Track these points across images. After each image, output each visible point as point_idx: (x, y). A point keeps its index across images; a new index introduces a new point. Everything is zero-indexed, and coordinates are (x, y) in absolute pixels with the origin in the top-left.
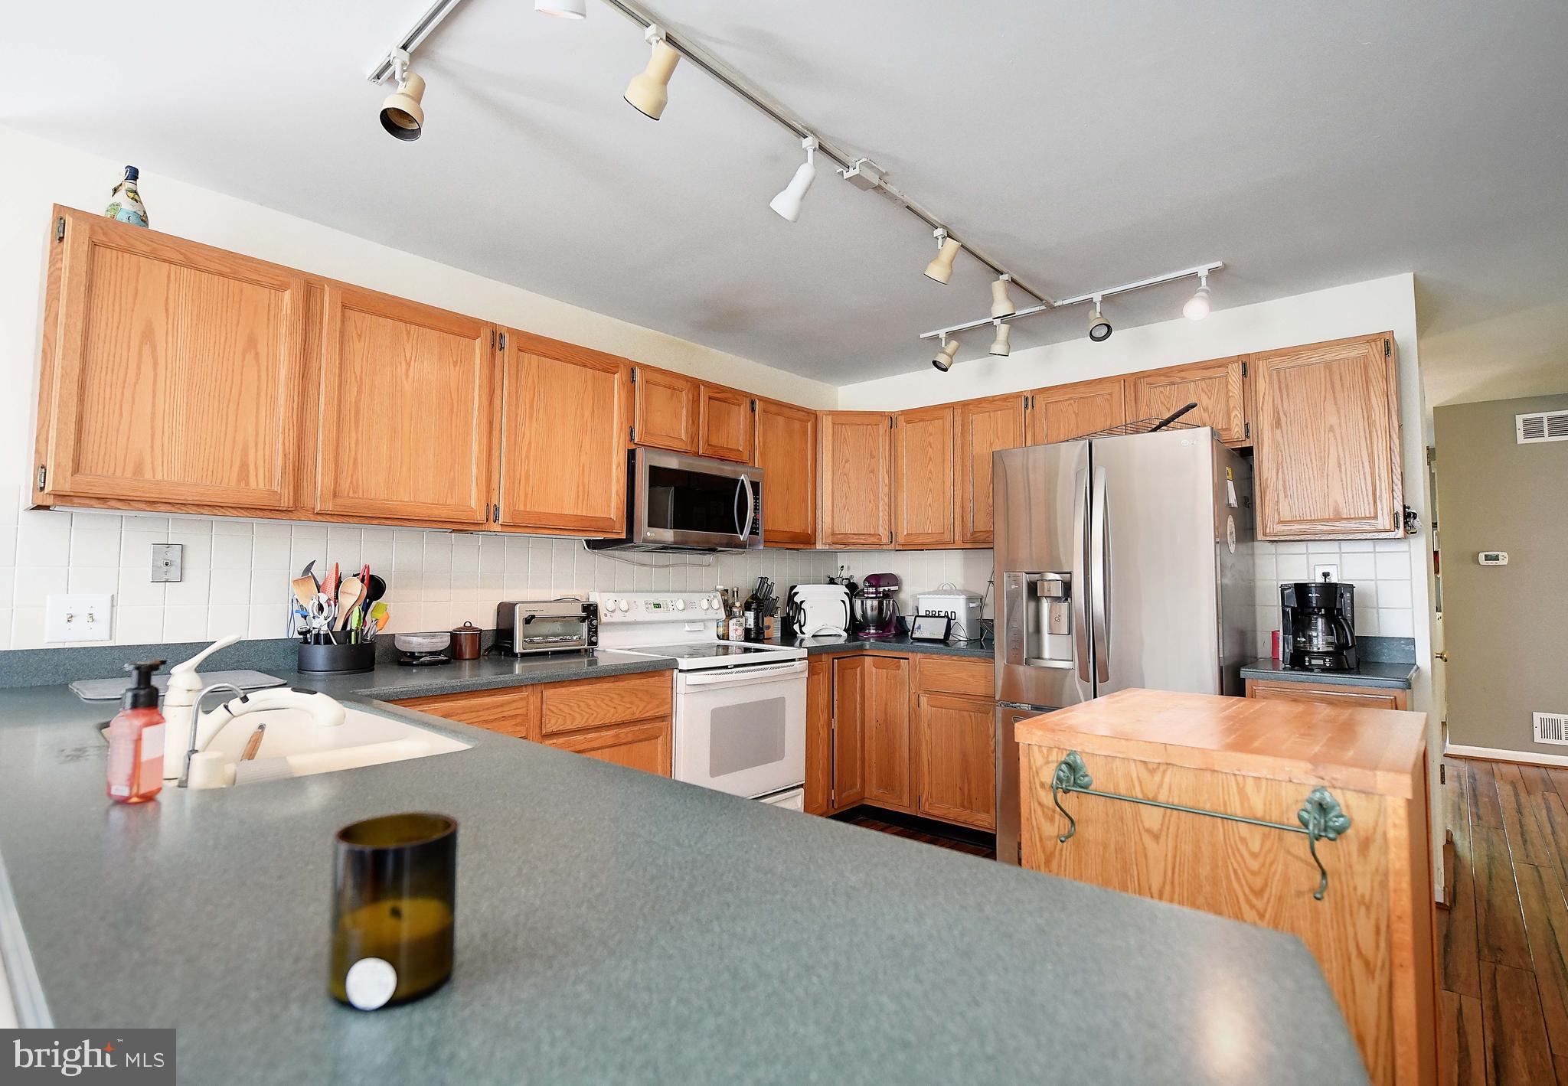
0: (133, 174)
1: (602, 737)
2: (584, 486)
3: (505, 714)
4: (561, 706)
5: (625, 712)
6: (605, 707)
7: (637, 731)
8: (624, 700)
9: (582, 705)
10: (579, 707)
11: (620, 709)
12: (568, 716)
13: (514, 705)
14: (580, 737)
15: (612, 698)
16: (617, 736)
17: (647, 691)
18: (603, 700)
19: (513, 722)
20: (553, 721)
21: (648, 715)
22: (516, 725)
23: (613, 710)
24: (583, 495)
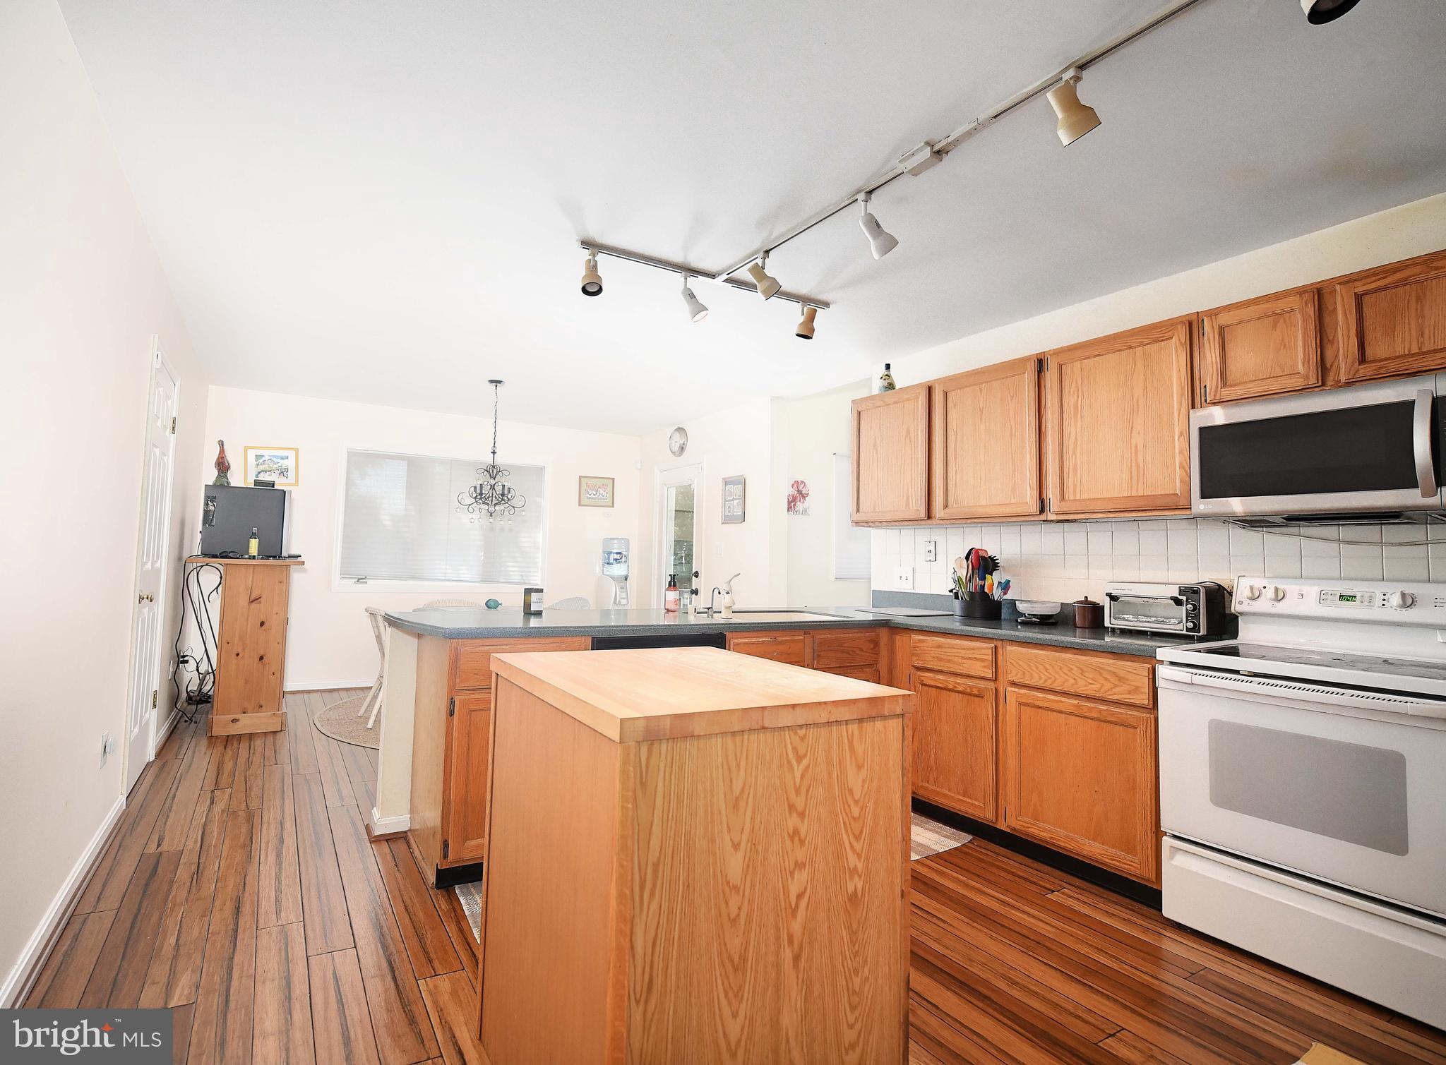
0: (888, 367)
1: (1062, 702)
2: (1138, 466)
3: (976, 656)
4: (1021, 663)
5: (1086, 686)
6: (1063, 675)
7: (1104, 710)
8: (1086, 674)
9: (1040, 667)
10: (1037, 668)
11: (1081, 682)
12: (1027, 673)
13: (983, 651)
14: (1040, 695)
15: (1072, 669)
16: (1078, 706)
17: (1114, 673)
18: (1061, 668)
19: (983, 664)
20: (1014, 673)
21: (1115, 697)
22: (985, 667)
23: (1072, 681)
24: (1138, 476)
